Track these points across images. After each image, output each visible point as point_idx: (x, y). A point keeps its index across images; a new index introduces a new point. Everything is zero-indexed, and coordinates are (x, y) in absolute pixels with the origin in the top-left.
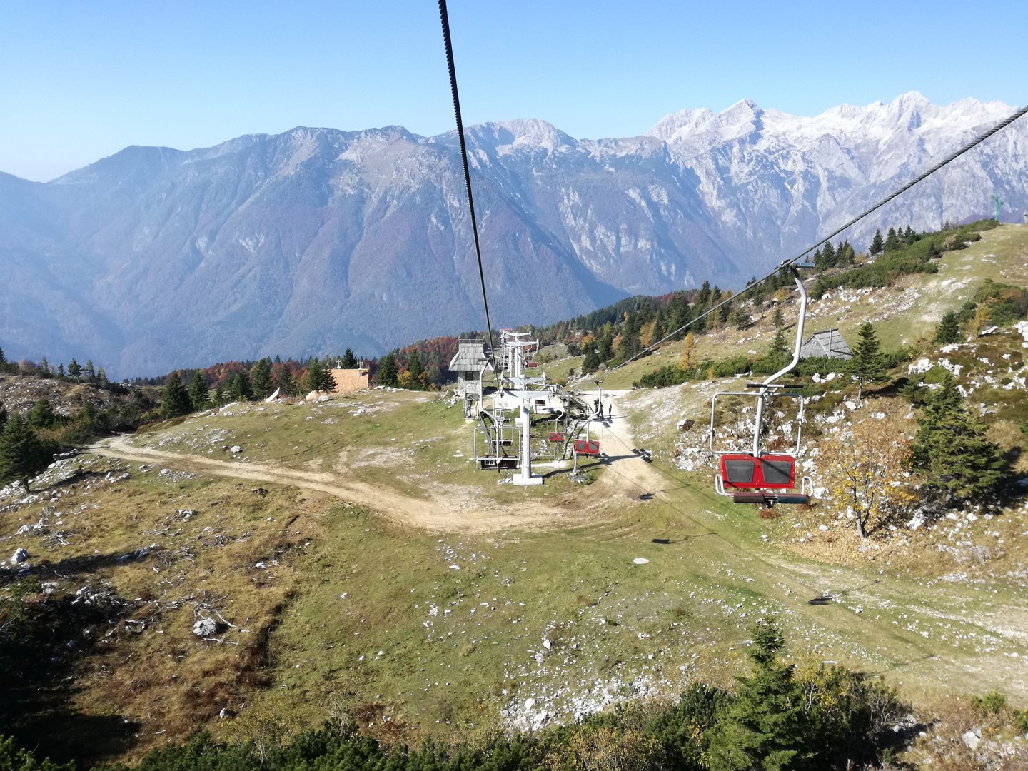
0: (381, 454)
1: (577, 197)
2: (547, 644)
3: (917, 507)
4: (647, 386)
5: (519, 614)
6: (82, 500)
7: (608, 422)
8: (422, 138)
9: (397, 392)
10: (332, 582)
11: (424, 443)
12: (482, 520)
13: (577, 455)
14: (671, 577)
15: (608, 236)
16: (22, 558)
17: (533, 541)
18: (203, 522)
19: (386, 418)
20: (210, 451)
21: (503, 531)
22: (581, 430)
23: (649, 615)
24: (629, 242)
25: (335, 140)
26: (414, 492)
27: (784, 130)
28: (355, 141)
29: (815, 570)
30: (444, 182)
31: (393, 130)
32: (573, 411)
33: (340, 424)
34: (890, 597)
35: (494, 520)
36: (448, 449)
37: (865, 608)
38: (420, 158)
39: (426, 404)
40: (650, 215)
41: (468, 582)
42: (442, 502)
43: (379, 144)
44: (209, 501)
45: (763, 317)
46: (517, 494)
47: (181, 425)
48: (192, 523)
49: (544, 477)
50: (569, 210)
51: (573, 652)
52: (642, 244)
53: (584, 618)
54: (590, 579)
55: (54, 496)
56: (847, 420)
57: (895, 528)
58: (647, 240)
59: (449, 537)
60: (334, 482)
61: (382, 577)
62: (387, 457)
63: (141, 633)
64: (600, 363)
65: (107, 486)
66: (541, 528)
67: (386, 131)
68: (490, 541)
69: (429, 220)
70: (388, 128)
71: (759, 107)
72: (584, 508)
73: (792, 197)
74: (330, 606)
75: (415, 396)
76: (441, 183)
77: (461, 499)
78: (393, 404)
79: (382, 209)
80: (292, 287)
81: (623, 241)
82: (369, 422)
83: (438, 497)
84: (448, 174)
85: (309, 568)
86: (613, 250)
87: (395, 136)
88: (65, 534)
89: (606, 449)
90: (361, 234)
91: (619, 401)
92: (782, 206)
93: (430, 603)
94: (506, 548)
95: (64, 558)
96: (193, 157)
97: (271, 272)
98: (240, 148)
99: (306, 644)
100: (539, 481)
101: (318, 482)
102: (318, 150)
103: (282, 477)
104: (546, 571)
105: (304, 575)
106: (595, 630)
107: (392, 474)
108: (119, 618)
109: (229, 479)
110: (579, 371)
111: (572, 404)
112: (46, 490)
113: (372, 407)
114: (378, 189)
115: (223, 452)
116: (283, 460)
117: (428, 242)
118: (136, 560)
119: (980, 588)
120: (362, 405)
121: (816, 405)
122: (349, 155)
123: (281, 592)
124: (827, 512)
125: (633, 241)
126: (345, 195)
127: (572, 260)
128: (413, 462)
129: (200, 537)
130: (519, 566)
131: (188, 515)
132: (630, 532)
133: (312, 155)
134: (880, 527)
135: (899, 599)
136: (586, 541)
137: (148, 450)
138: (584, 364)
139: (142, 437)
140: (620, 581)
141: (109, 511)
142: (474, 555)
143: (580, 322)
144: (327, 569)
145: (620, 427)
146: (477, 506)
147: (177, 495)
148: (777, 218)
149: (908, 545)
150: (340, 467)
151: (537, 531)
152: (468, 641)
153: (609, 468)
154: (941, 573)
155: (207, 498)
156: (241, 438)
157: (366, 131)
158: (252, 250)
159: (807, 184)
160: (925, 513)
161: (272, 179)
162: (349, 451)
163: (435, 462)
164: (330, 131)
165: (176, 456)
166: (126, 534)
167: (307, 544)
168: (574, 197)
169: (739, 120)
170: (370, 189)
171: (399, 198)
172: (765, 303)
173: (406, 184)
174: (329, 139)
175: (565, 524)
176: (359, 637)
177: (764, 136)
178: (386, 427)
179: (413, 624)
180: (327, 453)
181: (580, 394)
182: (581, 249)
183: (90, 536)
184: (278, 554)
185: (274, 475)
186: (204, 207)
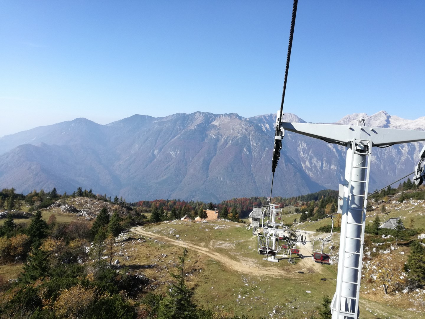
0: (224, 244)
1: (305, 145)
2: (274, 312)
3: (407, 286)
4: (322, 231)
5: (266, 302)
6: (132, 247)
7: (304, 243)
8: (244, 118)
9: (229, 222)
10: (208, 283)
11: (239, 242)
12: (256, 271)
13: (292, 253)
14: (318, 298)
15: (318, 162)
16: (118, 263)
17: (274, 280)
18: (169, 259)
19: (226, 231)
20: (170, 236)
21: (263, 276)
22: (294, 245)
23: (308, 307)
24: (327, 166)
25: (211, 117)
26: (234, 258)
27: (400, 125)
28: (218, 118)
29: (366, 302)
30: (251, 135)
31: (233, 114)
32: (292, 237)
33: (210, 231)
34: (388, 313)
35: (261, 272)
36: (246, 245)
37: (378, 314)
38: (242, 126)
39: (240, 228)
40: (337, 155)
41: (251, 290)
42: (244, 263)
43: (227, 120)
44: (170, 252)
45: (378, 207)
46: (269, 264)
47: (160, 225)
48: (166, 258)
49: (279, 260)
50: (302, 150)
51: (282, 315)
52: (333, 167)
53: (287, 306)
54: (290, 295)
55: (123, 245)
56: (391, 253)
57: (398, 292)
58: (335, 165)
59: (246, 275)
60: (208, 251)
61: (224, 284)
62: (226, 245)
63: (155, 289)
64: (307, 218)
65: (139, 243)
66: (276, 276)
67: (230, 115)
68: (259, 278)
69: (243, 150)
70: (231, 114)
71: (389, 114)
72: (292, 272)
73: (402, 153)
74: (208, 290)
75: (236, 224)
76: (249, 136)
77: (250, 263)
78: (228, 227)
79: (225, 144)
80: (187, 171)
81: (324, 165)
82: (220, 232)
83: (242, 261)
84: (253, 132)
85: (201, 278)
86: (320, 168)
87: (234, 117)
88: (129, 257)
89: (302, 252)
90: (216, 153)
91: (310, 236)
92: (397, 157)
93: (239, 295)
94: (264, 281)
95: (130, 264)
96: (158, 120)
97: (180, 165)
98: (175, 118)
99: (201, 300)
100: (277, 261)
101: (204, 251)
102: (204, 120)
103: (192, 247)
104: (276, 290)
105: (200, 280)
106: (290, 310)
107: (227, 251)
108: (148, 284)
109: (176, 246)
110: (298, 220)
111: (292, 234)
112: (120, 242)
113: (221, 226)
114: (224, 136)
115: (173, 237)
116: (192, 241)
117: (242, 158)
118: (151, 268)
119: (418, 314)
120: (218, 225)
121: (380, 246)
122: (215, 123)
123: (193, 284)
124: (377, 284)
125: (329, 165)
126: (212, 138)
127: (301, 170)
128: (234, 248)
129: (169, 263)
130: (268, 288)
131: (165, 256)
132: (307, 282)
133: (201, 122)
134: (393, 291)
135: (390, 313)
136: (291, 283)
137: (150, 233)
138: (301, 218)
139: (147, 228)
140: (300, 297)
141: (141, 251)
142: (253, 282)
143: (302, 198)
144: (207, 279)
145: (308, 245)
146: (255, 266)
147: (160, 249)
148: (395, 161)
149: (401, 298)
150: (210, 247)
151: (275, 277)
152: (250, 307)
153: (302, 260)
154: (408, 308)
155: (170, 251)
156: (179, 232)
157: (223, 114)
158: (174, 156)
159: (409, 148)
160: (409, 288)
161: (186, 130)
162: (213, 241)
163: (242, 249)
164: (209, 113)
165: (159, 236)
166: (146, 259)
167: (201, 270)
168: (304, 145)
169: (379, 119)
170: (221, 136)
171: (232, 141)
172: (380, 201)
173: (236, 135)
174: (208, 116)
175: (285, 276)
176: (216, 301)
177: (390, 127)
178: (225, 235)
179: (233, 300)
180: (206, 241)
181: (296, 231)
182: (305, 167)
183: (136, 259)
184: (192, 272)
185: (190, 246)
186: (159, 138)
